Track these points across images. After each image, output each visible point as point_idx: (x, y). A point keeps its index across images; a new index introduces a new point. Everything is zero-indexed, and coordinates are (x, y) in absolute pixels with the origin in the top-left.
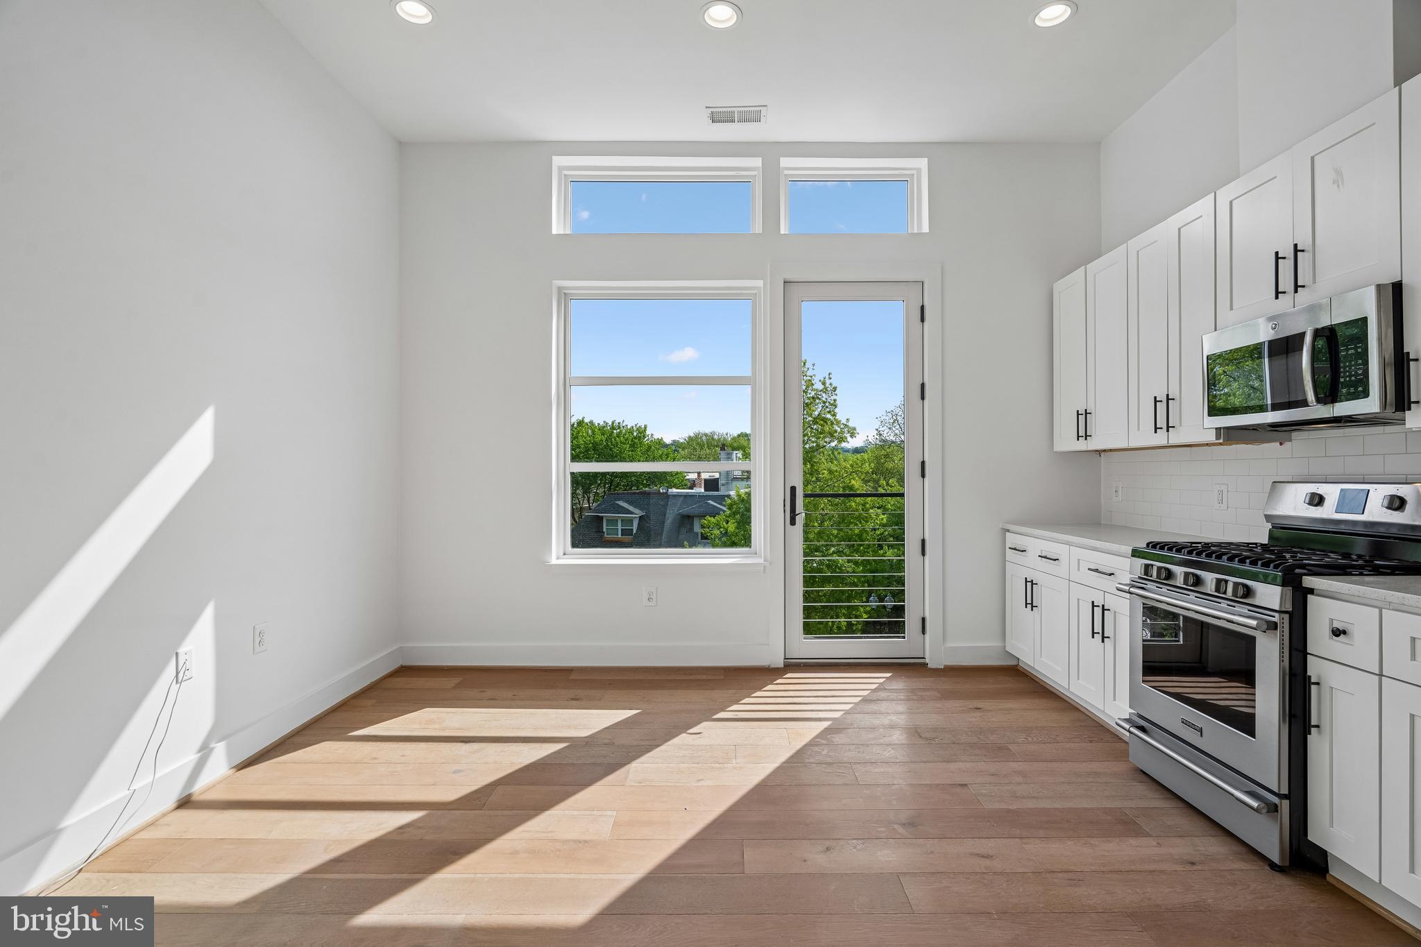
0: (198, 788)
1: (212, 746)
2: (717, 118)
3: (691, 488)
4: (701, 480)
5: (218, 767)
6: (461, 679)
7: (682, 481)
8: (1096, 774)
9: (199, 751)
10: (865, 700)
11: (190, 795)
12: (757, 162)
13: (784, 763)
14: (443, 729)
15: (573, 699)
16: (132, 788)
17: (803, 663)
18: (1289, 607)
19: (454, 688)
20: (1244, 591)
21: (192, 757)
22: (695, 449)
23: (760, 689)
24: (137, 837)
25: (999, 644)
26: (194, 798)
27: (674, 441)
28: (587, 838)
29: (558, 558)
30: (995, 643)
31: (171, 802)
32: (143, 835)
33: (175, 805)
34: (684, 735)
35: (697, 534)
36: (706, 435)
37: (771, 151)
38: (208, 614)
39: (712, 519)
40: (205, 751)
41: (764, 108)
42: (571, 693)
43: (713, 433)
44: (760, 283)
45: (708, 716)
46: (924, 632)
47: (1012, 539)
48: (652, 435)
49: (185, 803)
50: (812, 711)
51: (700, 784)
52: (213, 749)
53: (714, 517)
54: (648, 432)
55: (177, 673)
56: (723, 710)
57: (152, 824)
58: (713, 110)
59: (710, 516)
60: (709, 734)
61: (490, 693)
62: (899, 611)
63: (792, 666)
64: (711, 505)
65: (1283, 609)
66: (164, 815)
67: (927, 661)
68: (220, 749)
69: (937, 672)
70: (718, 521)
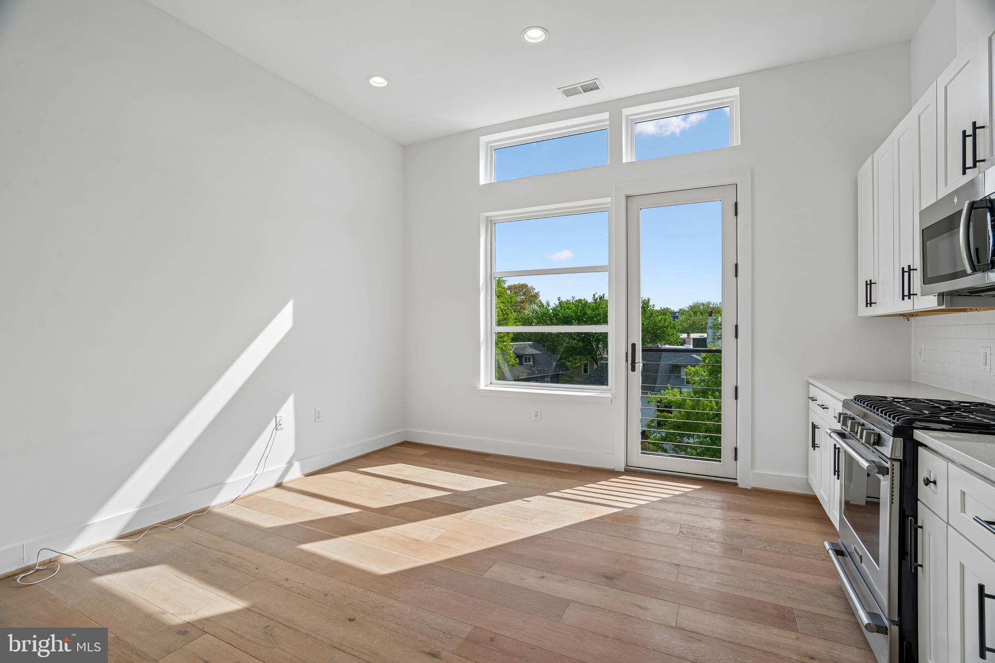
0: (286, 480)
1: (294, 462)
2: (569, 92)
3: (682, 345)
4: (690, 339)
5: (296, 473)
6: (428, 451)
7: (677, 339)
8: (800, 582)
9: (287, 464)
10: (663, 501)
11: (281, 483)
12: (606, 115)
13: (565, 527)
14: (399, 475)
15: (476, 471)
16: (256, 473)
17: (638, 470)
18: (899, 455)
19: (422, 455)
20: (874, 439)
21: (283, 465)
22: (690, 315)
23: (594, 482)
24: (256, 495)
25: (803, 476)
26: (284, 484)
27: (680, 310)
28: (421, 539)
29: (487, 386)
30: (800, 475)
31: (273, 484)
32: (259, 495)
33: (274, 486)
34: (520, 500)
35: (684, 379)
36: (703, 304)
37: (615, 106)
38: (291, 401)
39: (693, 369)
40: (290, 464)
41: (597, 80)
42: (476, 467)
43: (709, 303)
44: (609, 200)
45: (544, 492)
46: (736, 459)
47: (814, 392)
48: (654, 305)
49: (279, 485)
50: (617, 501)
51: (505, 527)
52: (293, 464)
53: (694, 367)
54: (651, 303)
55: (276, 425)
56: (557, 491)
57: (263, 491)
58: (563, 89)
59: (691, 366)
60: (538, 502)
61: (437, 461)
62: (717, 441)
63: (630, 471)
64: (695, 358)
65: (893, 457)
66: (269, 489)
67: (738, 481)
68: (297, 465)
69: (745, 491)
70: (697, 370)
